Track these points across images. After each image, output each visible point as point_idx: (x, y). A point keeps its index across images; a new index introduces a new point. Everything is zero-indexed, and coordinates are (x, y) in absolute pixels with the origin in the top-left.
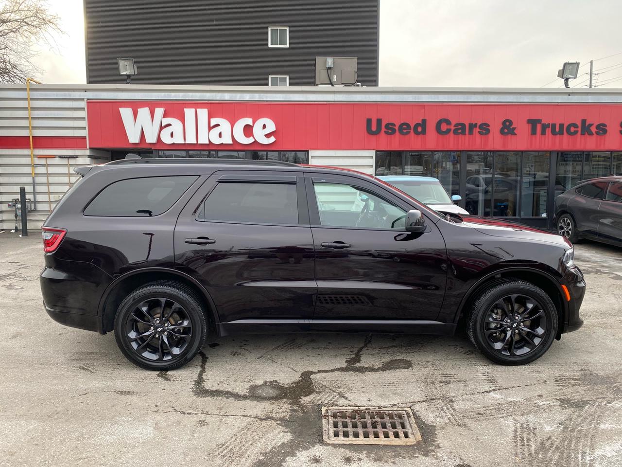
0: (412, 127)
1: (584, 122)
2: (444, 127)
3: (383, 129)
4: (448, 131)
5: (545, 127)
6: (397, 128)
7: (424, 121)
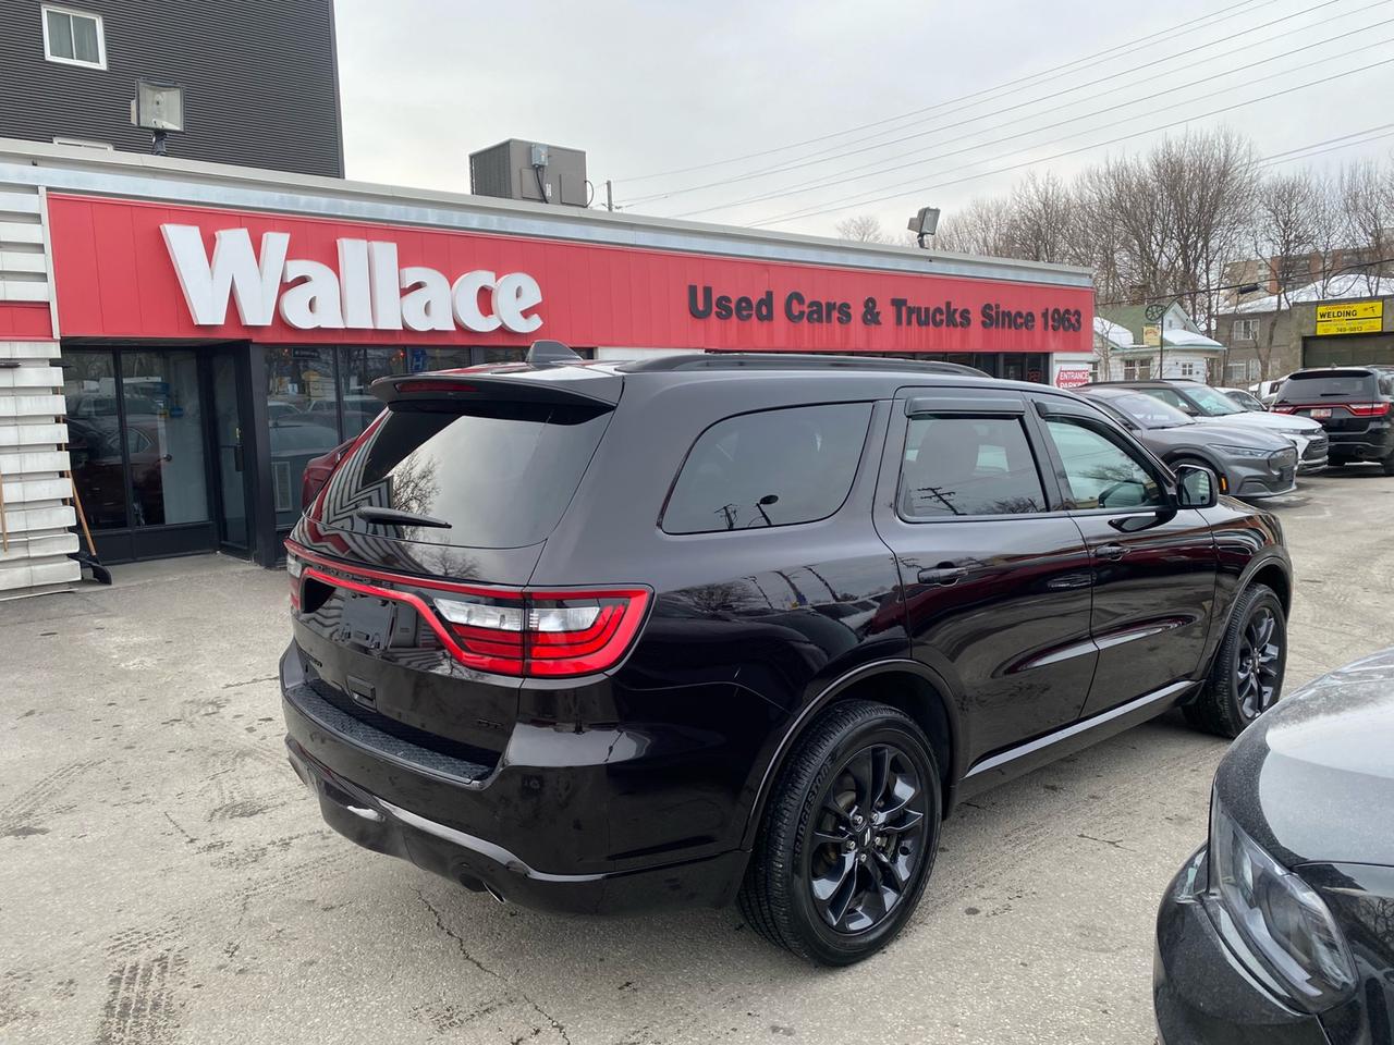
0: (754, 303)
1: (948, 304)
2: (796, 309)
3: (715, 309)
4: (801, 315)
5: (911, 311)
6: (733, 306)
7: (769, 294)
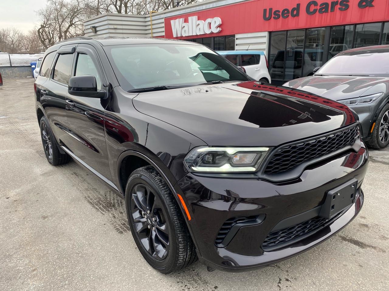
0: (290, 11)
2: (312, 8)
3: (273, 16)
4: (315, 11)
6: (280, 14)
7: (299, 5)
